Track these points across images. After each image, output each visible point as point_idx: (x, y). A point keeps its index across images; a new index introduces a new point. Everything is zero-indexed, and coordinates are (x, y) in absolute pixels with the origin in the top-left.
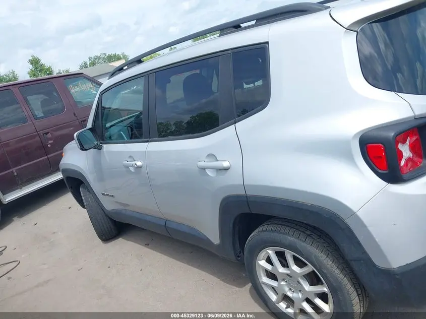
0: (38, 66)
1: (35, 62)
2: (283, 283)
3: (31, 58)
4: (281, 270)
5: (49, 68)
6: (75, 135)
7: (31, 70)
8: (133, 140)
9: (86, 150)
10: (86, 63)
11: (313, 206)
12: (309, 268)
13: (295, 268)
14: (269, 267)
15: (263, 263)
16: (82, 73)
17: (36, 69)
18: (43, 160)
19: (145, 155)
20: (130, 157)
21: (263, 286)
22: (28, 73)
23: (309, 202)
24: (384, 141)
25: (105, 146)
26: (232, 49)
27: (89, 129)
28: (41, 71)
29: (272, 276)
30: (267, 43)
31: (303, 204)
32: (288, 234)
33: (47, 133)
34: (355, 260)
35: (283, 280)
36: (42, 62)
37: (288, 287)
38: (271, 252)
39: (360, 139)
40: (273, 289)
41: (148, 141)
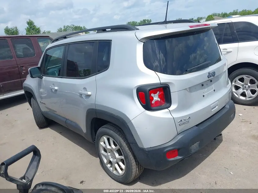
0: (32, 26)
1: (30, 23)
2: (109, 154)
3: (28, 21)
4: (109, 147)
5: (39, 29)
6: (29, 69)
7: (28, 27)
8: (59, 76)
9: (33, 78)
10: (61, 29)
11: (117, 116)
12: (118, 147)
13: (113, 146)
14: (104, 145)
15: (102, 143)
16: (49, 37)
17: (31, 28)
18: (18, 81)
19: (59, 84)
20: (53, 84)
21: (102, 155)
22: (25, 29)
23: (116, 114)
24: (145, 91)
25: (44, 77)
26: (99, 40)
27: (38, 68)
28: (33, 29)
29: (105, 150)
30: (111, 40)
31: (114, 115)
32: (111, 130)
33: (23, 67)
34: (132, 143)
35: (110, 152)
36: (35, 24)
37: (111, 156)
38: (105, 138)
39: (137, 89)
40: (105, 156)
41: (62, 78)
